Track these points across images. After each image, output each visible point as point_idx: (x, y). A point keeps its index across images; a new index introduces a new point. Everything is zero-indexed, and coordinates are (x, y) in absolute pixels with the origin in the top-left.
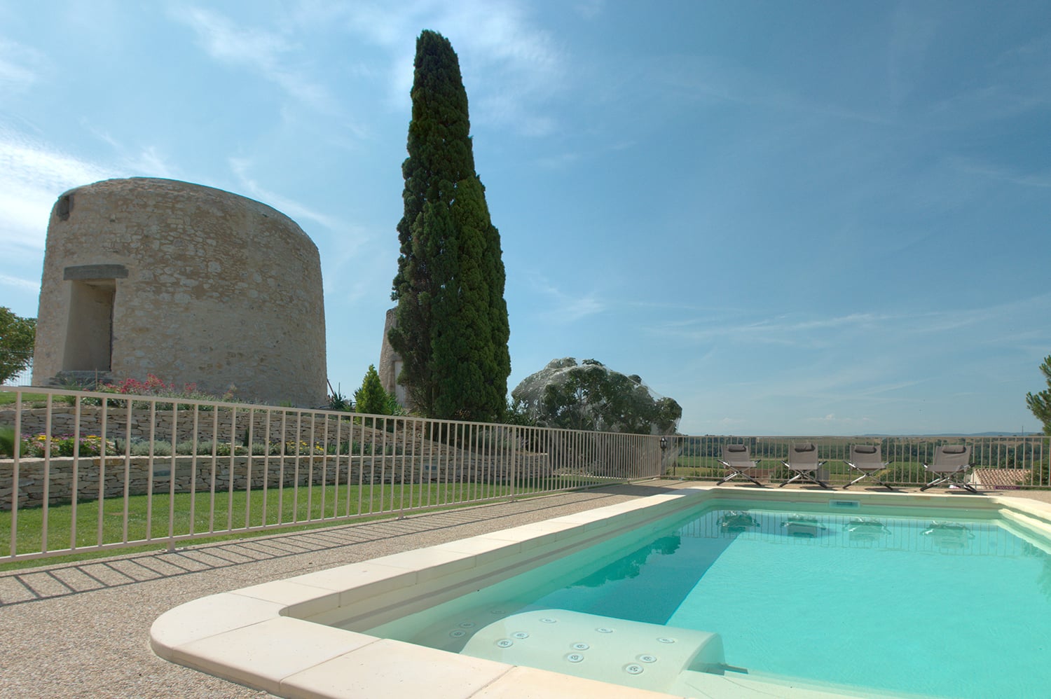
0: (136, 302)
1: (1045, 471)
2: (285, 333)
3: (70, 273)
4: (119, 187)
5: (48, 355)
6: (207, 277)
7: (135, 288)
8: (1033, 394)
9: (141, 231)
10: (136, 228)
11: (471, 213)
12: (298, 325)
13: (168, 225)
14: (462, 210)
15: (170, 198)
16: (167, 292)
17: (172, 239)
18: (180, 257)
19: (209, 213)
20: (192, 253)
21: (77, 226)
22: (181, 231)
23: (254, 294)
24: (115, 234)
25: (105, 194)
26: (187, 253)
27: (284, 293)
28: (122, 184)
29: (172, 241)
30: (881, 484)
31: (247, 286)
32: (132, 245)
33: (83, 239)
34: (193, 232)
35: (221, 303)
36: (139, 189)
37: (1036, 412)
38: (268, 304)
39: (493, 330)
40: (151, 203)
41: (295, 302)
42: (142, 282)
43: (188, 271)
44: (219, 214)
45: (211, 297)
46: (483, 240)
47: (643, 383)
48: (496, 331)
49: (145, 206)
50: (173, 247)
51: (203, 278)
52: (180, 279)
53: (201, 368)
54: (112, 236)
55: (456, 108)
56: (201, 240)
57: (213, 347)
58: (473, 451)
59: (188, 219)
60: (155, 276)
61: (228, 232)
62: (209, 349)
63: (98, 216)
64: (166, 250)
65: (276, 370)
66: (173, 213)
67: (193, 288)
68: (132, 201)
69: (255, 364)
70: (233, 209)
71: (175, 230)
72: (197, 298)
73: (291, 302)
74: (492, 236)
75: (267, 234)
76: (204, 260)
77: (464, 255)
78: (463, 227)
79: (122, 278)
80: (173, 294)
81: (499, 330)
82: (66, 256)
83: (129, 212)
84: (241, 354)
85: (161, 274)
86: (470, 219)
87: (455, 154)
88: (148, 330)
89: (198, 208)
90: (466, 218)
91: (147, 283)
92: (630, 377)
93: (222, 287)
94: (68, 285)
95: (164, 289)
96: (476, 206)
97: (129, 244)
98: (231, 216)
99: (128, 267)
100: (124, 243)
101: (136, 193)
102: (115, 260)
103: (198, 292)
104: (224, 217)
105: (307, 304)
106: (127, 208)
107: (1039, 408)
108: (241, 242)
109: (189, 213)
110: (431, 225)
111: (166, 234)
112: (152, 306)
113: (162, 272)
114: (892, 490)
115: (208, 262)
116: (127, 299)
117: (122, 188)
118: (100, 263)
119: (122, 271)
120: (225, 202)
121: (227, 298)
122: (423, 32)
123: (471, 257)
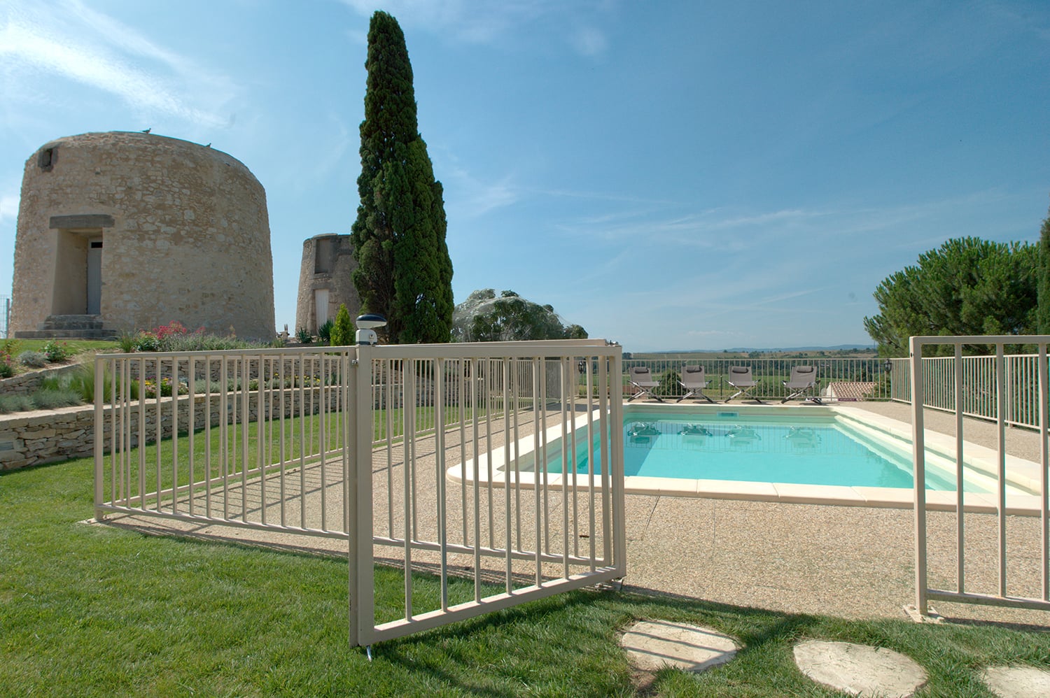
0: (122, 250)
1: (888, 384)
2: (247, 273)
3: (55, 222)
4: (102, 141)
5: (36, 300)
6: (184, 224)
7: (121, 237)
8: (869, 318)
9: (124, 183)
10: (120, 180)
11: (422, 171)
12: (256, 265)
13: (149, 177)
14: (414, 169)
15: (149, 152)
16: (150, 239)
17: (152, 189)
18: (160, 206)
19: (183, 165)
20: (171, 203)
21: (62, 178)
22: (160, 182)
23: (221, 238)
24: (100, 186)
25: (89, 148)
26: (166, 203)
27: (245, 235)
28: (103, 138)
29: (152, 192)
30: (752, 398)
31: (215, 230)
32: (117, 196)
33: (69, 190)
34: (170, 183)
35: (196, 248)
36: (121, 144)
37: (872, 334)
38: (233, 247)
39: (441, 272)
40: (133, 156)
41: (253, 243)
42: (128, 231)
43: (167, 219)
44: (192, 165)
45: (188, 242)
46: (431, 194)
47: (555, 312)
48: (444, 273)
49: (127, 159)
50: (154, 198)
51: (180, 225)
52: (161, 227)
53: (180, 309)
54: (98, 187)
55: (405, 78)
56: (177, 190)
57: (190, 289)
58: (423, 376)
59: (165, 171)
60: (138, 225)
61: (199, 181)
62: (186, 291)
63: (84, 169)
64: (147, 200)
65: (240, 308)
66: (152, 165)
67: (172, 234)
68: (115, 155)
69: (224, 303)
70: (202, 160)
71: (154, 181)
72: (176, 244)
73: (250, 243)
74: (437, 188)
75: (230, 181)
76: (180, 209)
77: (417, 208)
78: (416, 183)
79: (109, 227)
80: (155, 241)
81: (446, 271)
82: (50, 206)
83: (114, 166)
84: (213, 295)
85: (144, 223)
86: (422, 177)
87: (406, 119)
88: (133, 275)
89: (174, 160)
90: (418, 175)
91: (131, 231)
92: (544, 306)
93: (196, 233)
94: (54, 234)
95: (147, 236)
96: (425, 164)
97: (114, 195)
98: (201, 167)
99: (114, 217)
100: (109, 194)
101: (118, 147)
102: (100, 210)
103: (177, 239)
104: (195, 169)
105: (261, 245)
106: (111, 161)
107: (874, 330)
108: (210, 190)
109: (166, 166)
110: (391, 183)
111: (146, 186)
112: (137, 253)
113: (145, 221)
114: (761, 403)
115: (184, 210)
116: (114, 247)
117: (104, 142)
118: (86, 214)
119: (108, 221)
120: (195, 154)
121: (200, 243)
122: (376, 12)
123: (423, 210)
